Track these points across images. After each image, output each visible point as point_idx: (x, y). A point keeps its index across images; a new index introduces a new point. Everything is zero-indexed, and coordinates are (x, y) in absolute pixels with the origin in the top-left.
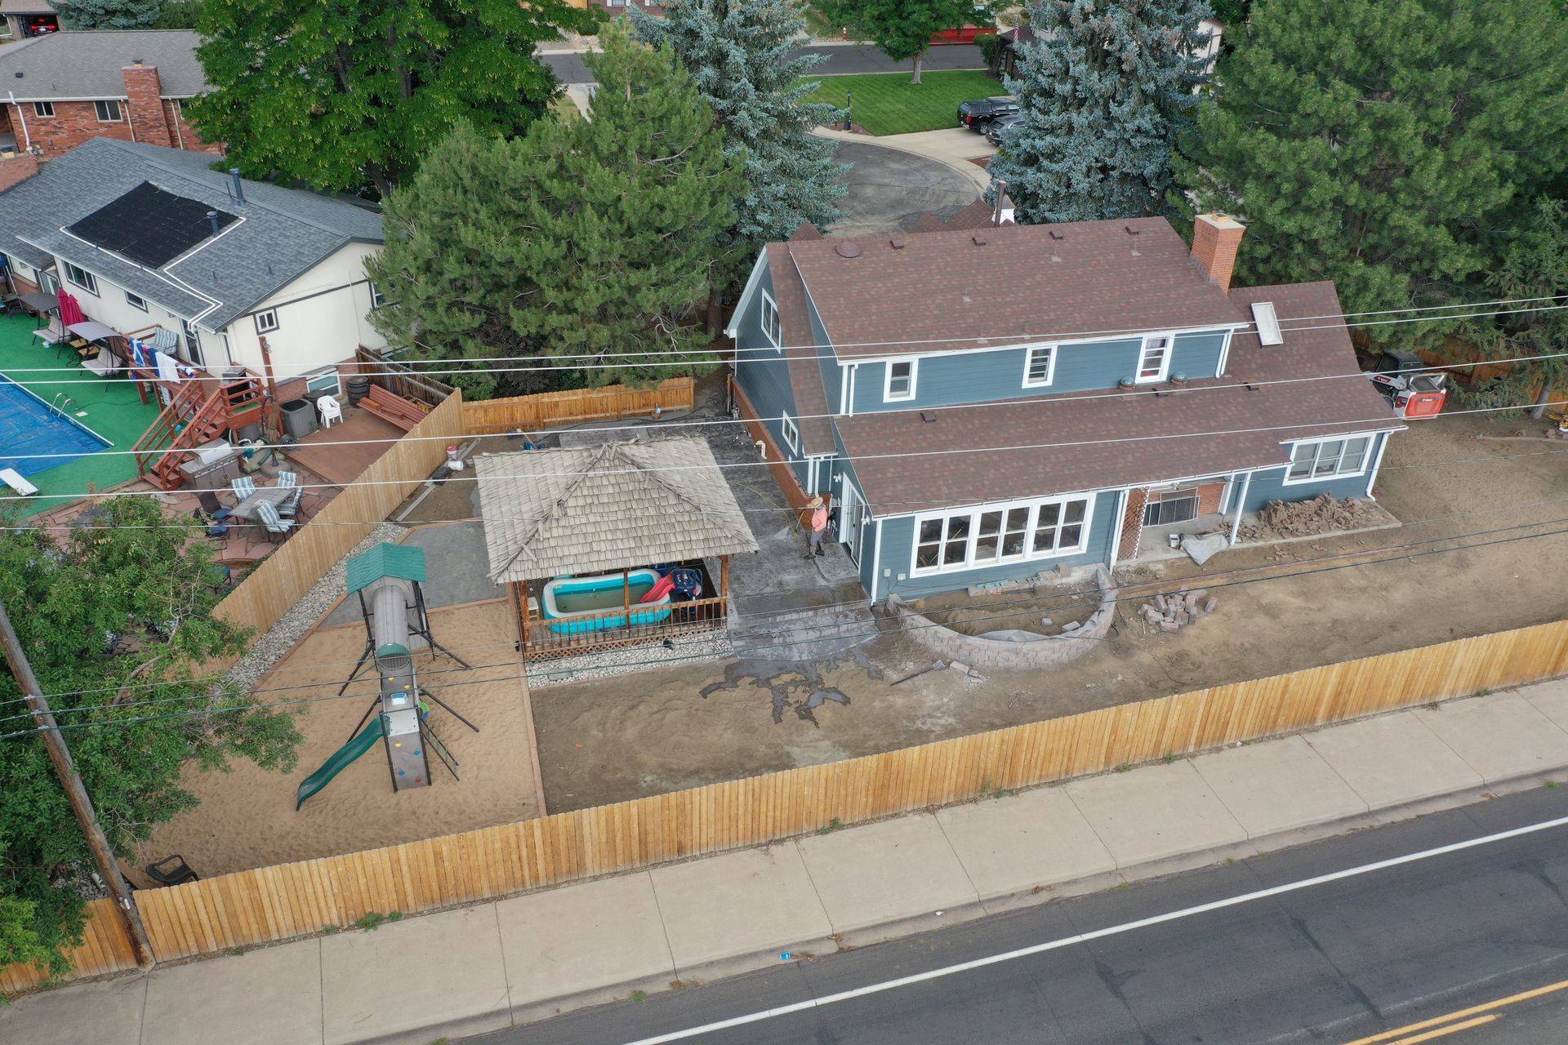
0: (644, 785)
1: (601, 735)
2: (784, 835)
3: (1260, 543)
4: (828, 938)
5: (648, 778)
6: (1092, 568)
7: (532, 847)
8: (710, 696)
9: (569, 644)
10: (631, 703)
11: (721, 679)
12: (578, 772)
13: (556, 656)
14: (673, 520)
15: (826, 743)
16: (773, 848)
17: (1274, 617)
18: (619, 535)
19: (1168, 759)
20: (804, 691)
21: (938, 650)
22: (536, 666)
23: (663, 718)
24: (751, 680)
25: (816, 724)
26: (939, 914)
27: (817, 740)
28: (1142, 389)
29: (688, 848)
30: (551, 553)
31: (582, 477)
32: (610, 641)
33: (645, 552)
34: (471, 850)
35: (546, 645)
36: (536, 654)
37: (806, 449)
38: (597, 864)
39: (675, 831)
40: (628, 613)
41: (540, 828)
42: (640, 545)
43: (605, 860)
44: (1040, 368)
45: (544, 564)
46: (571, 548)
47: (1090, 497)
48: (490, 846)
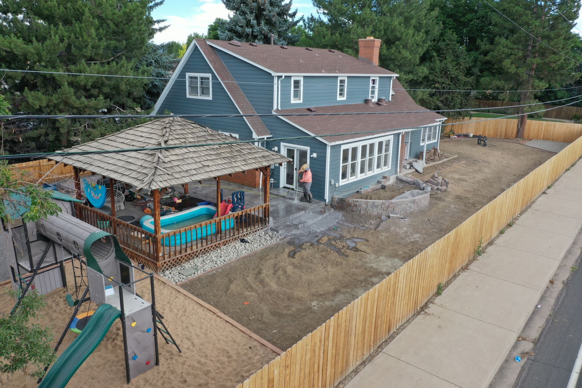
0: (316, 308)
1: (254, 294)
2: (423, 304)
3: (431, 165)
4: (518, 340)
5: (314, 303)
6: (395, 176)
8: (297, 256)
9: (186, 251)
10: (255, 272)
11: (292, 248)
12: (265, 315)
13: (178, 262)
14: (239, 149)
15: (382, 258)
16: (426, 310)
17: (466, 181)
18: (214, 157)
19: (510, 225)
20: (341, 242)
21: (376, 213)
22: (167, 272)
23: (285, 272)
24: (308, 244)
25: (366, 252)
26: (539, 306)
27: (376, 259)
28: (373, 104)
29: (392, 326)
30: (178, 169)
31: (168, 130)
32: (210, 244)
33: (235, 165)
34: (292, 369)
35: (171, 253)
36: (165, 263)
37: (257, 134)
38: (355, 357)
39: (389, 310)
40: (220, 220)
41: (333, 327)
42: (230, 161)
43: (359, 351)
44: (342, 90)
45: (177, 176)
46: (189, 165)
47: (391, 138)
48: (304, 358)
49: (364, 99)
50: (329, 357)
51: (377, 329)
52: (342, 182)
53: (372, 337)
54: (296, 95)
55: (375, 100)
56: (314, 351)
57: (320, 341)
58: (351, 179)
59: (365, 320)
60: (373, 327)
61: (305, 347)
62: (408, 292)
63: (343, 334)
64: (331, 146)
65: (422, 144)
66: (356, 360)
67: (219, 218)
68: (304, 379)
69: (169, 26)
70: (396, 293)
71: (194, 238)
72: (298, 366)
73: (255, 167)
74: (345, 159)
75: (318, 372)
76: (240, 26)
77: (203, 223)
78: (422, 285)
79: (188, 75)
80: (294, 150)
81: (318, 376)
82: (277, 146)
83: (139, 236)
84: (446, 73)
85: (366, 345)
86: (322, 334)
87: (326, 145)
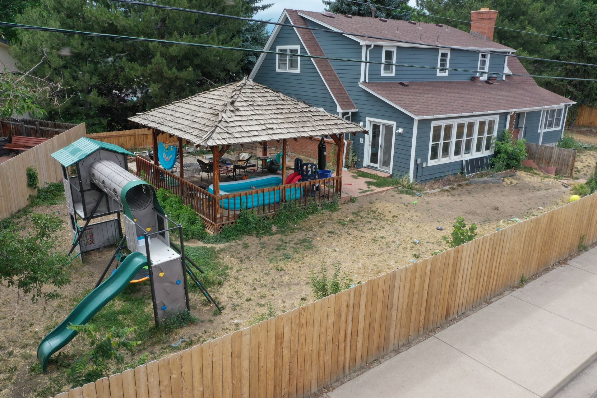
7: (355, 320)
14: (310, 115)
18: (280, 121)
28: (482, 82)
29: (452, 310)
30: (239, 129)
31: (238, 92)
32: (273, 212)
33: (302, 130)
34: (308, 329)
35: (230, 216)
36: (223, 225)
37: (341, 107)
38: (397, 335)
39: (447, 291)
40: (285, 188)
41: (365, 293)
42: (297, 126)
43: (403, 330)
44: (443, 64)
45: (237, 135)
46: (251, 127)
47: (497, 118)
48: (325, 321)
49: (471, 76)
50: (361, 327)
51: (429, 310)
52: (431, 163)
53: (422, 318)
54: (388, 67)
55: (485, 77)
56: (340, 316)
57: (348, 306)
58: (442, 160)
59: (411, 295)
60: (424, 305)
61: (326, 309)
62: (475, 276)
63: (380, 305)
64: (419, 121)
65: (539, 131)
66: (399, 340)
67: (284, 185)
68: (326, 344)
69: (273, 4)
70: (457, 273)
71: (255, 204)
72: (316, 327)
73: (323, 134)
74: (436, 137)
75: (345, 341)
76: (346, 5)
77: (266, 189)
78: (497, 270)
79: (278, 48)
80: (379, 126)
81: (345, 346)
82: (362, 121)
83: (201, 197)
84: (582, 51)
85: (412, 325)
86: (349, 299)
87: (413, 119)
